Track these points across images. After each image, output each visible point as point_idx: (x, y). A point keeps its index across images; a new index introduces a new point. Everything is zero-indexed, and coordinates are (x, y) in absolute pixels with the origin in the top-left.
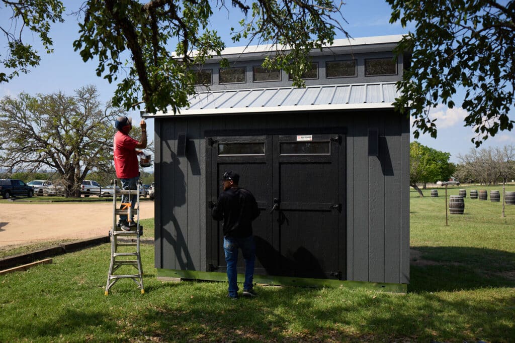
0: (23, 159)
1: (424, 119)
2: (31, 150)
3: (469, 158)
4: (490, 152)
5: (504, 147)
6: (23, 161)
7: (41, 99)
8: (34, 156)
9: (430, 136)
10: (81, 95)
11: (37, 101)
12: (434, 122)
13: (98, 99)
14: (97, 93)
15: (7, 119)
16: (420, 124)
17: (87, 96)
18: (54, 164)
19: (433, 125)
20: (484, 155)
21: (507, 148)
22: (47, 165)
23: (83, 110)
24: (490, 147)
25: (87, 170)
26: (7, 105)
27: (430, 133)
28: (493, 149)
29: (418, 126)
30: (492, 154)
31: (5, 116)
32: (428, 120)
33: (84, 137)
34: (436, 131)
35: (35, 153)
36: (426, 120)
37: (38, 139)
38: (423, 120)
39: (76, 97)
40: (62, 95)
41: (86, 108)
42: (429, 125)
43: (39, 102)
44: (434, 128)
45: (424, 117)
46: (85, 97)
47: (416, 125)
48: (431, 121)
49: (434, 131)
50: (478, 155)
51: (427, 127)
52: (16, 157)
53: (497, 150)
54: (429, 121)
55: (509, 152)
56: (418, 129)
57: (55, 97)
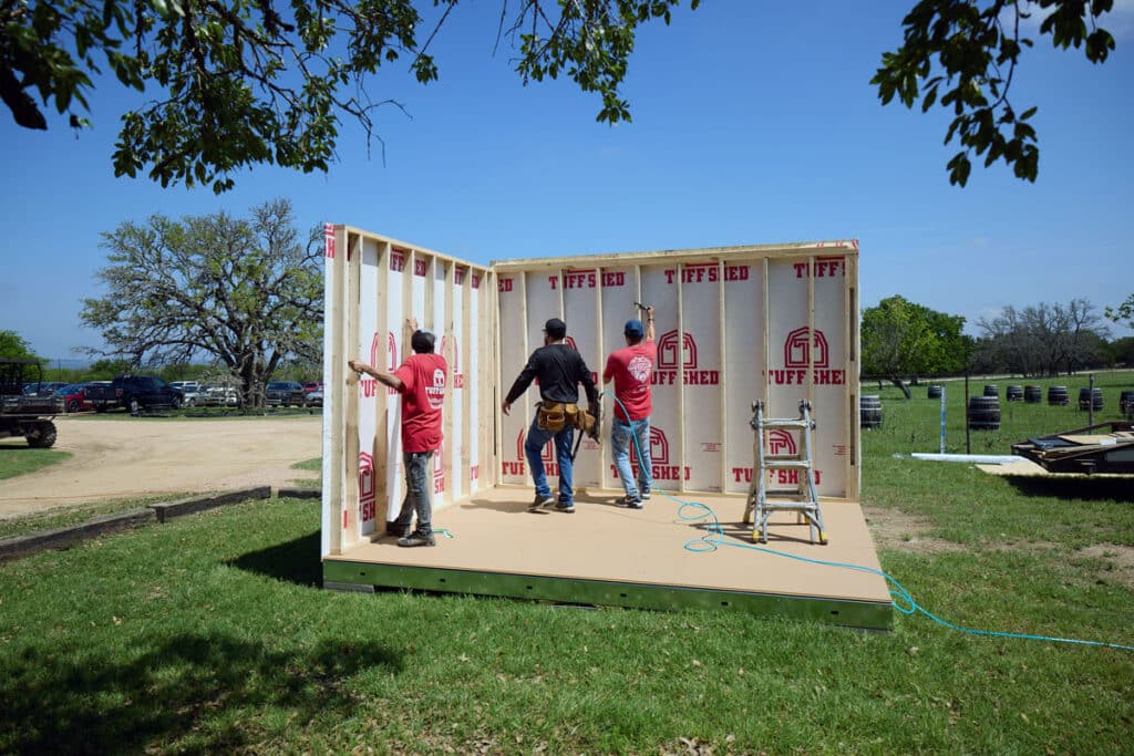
0: (158, 338)
1: (989, 112)
2: (172, 323)
3: (1001, 327)
4: (1042, 313)
5: (1069, 304)
6: (158, 342)
7: (189, 227)
8: (178, 333)
9: (1013, 174)
10: (263, 216)
11: (182, 230)
12: (1028, 121)
13: (294, 224)
14: (290, 214)
15: (125, 264)
16: (975, 129)
17: (273, 218)
18: (216, 348)
19: (1024, 130)
20: (1030, 319)
21: (1077, 305)
22: (206, 350)
23: (266, 247)
24: (1041, 305)
25: (276, 356)
26: (127, 239)
27: (1013, 164)
28: (1047, 307)
29: (967, 140)
30: (1046, 317)
31: (124, 258)
32: (1004, 114)
33: (270, 297)
34: (1034, 152)
35: (179, 326)
36: (998, 114)
37: (186, 302)
38: (985, 116)
39: (252, 220)
40: (226, 215)
41: (271, 242)
42: (1007, 132)
43: (185, 232)
44: (1028, 141)
45: (991, 104)
46: (269, 220)
47: (957, 137)
48: (1017, 117)
49: (1026, 153)
50: (1018, 320)
51: (1001, 138)
52: (146, 334)
53: (1056, 309)
54: (1009, 117)
55: (1080, 314)
56: (965, 148)
57: (214, 221)
